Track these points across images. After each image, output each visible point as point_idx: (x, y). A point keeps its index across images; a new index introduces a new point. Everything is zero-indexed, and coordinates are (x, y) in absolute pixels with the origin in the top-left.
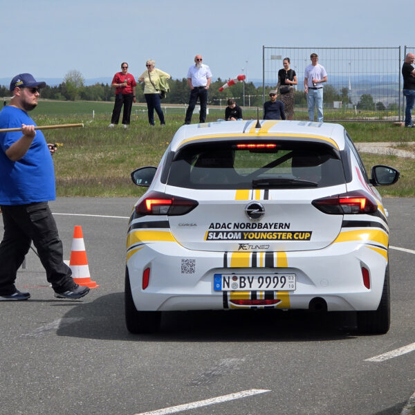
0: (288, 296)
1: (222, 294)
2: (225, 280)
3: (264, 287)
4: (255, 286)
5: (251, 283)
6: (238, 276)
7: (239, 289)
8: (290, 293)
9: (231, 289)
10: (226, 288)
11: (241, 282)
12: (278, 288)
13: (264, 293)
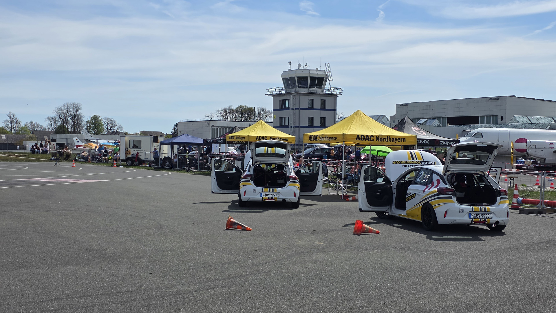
0: (490, 220)
1: (471, 219)
2: (472, 215)
3: (483, 218)
4: (481, 217)
5: (479, 216)
6: (476, 214)
7: (476, 218)
8: (491, 219)
9: (474, 218)
10: (473, 218)
11: (477, 216)
12: (487, 218)
13: (483, 219)
